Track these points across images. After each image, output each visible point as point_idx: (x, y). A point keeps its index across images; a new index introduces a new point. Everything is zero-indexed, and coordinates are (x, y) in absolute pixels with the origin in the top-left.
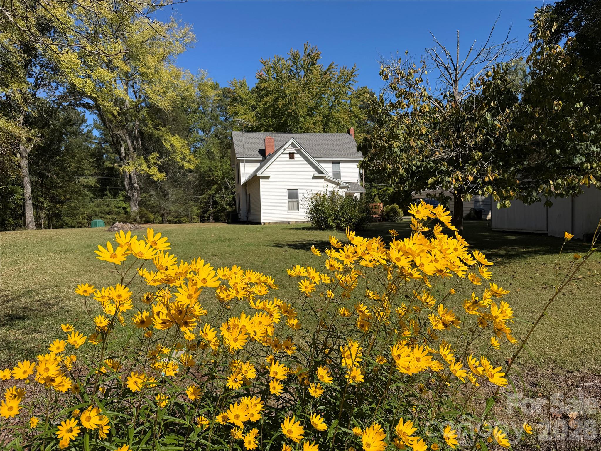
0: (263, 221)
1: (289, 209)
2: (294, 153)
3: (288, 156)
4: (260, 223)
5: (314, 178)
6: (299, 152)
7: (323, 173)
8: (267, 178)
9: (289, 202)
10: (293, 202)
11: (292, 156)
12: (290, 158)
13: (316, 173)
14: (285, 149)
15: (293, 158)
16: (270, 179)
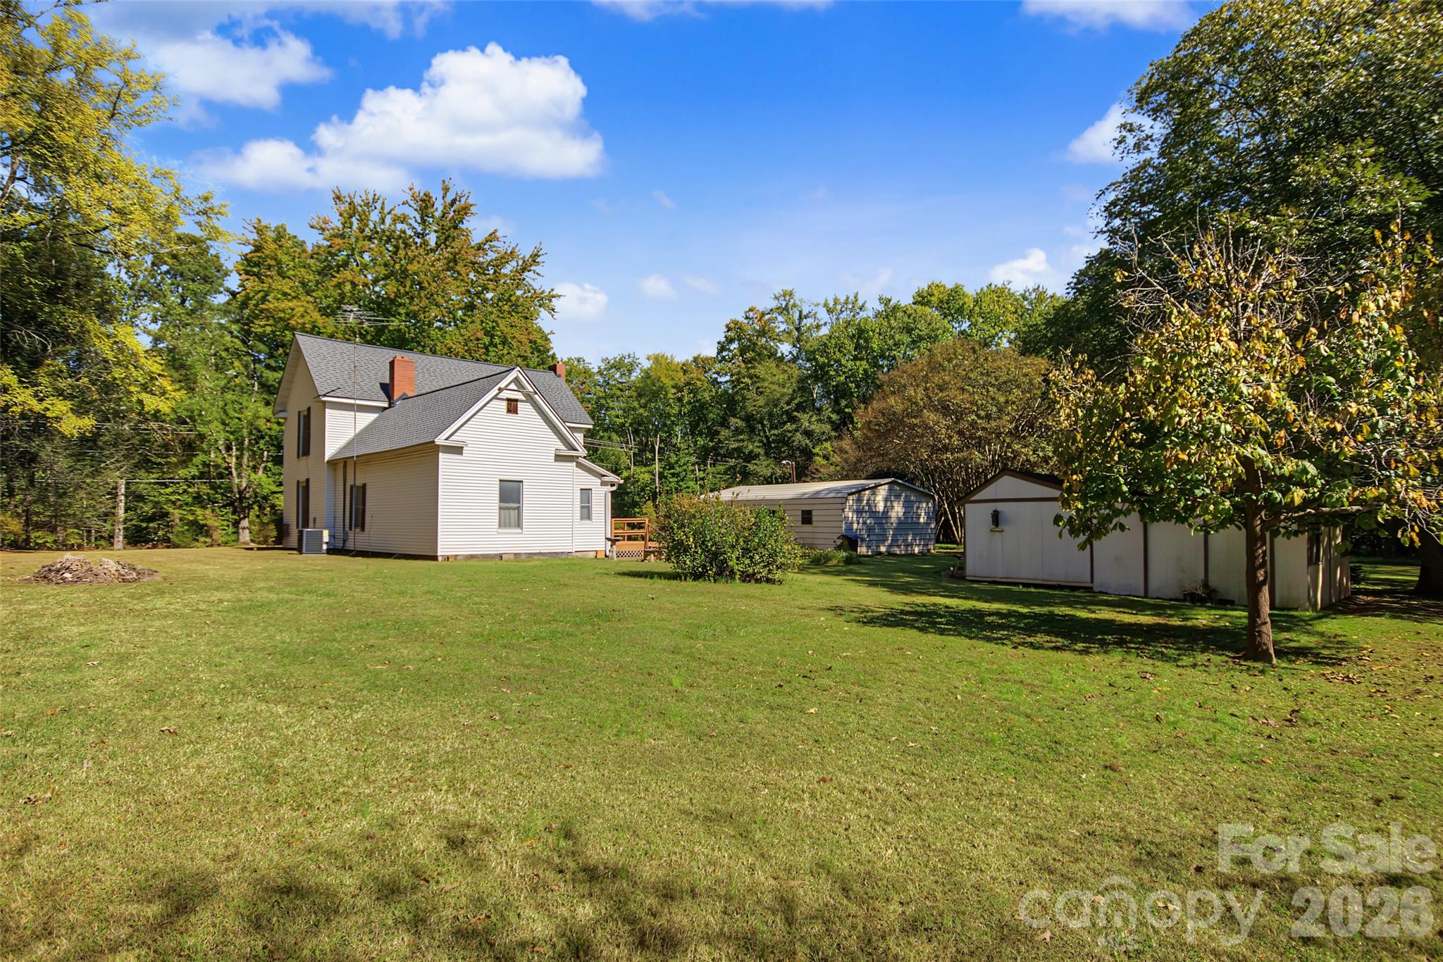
0: (441, 552)
1: (500, 526)
2: (517, 401)
3: (505, 403)
4: (435, 558)
5: (559, 458)
6: (530, 399)
7: (576, 450)
8: (458, 450)
9: (501, 508)
10: (509, 509)
11: (512, 407)
12: (509, 411)
13: (563, 448)
14: (500, 390)
15: (516, 412)
16: (462, 454)
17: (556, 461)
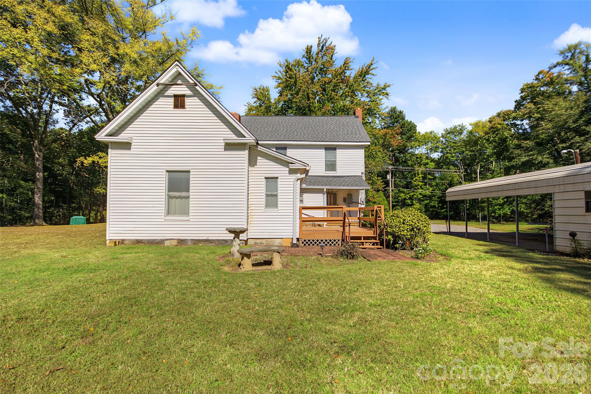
0: (109, 237)
1: (169, 213)
2: (184, 96)
3: (172, 100)
5: (229, 146)
6: (197, 93)
8: (126, 145)
9: (169, 197)
10: (178, 197)
11: (179, 102)
12: (176, 106)
15: (183, 107)
16: (130, 149)
17: (225, 149)
